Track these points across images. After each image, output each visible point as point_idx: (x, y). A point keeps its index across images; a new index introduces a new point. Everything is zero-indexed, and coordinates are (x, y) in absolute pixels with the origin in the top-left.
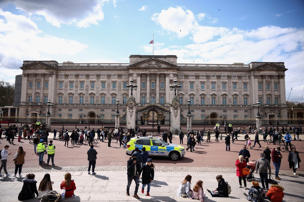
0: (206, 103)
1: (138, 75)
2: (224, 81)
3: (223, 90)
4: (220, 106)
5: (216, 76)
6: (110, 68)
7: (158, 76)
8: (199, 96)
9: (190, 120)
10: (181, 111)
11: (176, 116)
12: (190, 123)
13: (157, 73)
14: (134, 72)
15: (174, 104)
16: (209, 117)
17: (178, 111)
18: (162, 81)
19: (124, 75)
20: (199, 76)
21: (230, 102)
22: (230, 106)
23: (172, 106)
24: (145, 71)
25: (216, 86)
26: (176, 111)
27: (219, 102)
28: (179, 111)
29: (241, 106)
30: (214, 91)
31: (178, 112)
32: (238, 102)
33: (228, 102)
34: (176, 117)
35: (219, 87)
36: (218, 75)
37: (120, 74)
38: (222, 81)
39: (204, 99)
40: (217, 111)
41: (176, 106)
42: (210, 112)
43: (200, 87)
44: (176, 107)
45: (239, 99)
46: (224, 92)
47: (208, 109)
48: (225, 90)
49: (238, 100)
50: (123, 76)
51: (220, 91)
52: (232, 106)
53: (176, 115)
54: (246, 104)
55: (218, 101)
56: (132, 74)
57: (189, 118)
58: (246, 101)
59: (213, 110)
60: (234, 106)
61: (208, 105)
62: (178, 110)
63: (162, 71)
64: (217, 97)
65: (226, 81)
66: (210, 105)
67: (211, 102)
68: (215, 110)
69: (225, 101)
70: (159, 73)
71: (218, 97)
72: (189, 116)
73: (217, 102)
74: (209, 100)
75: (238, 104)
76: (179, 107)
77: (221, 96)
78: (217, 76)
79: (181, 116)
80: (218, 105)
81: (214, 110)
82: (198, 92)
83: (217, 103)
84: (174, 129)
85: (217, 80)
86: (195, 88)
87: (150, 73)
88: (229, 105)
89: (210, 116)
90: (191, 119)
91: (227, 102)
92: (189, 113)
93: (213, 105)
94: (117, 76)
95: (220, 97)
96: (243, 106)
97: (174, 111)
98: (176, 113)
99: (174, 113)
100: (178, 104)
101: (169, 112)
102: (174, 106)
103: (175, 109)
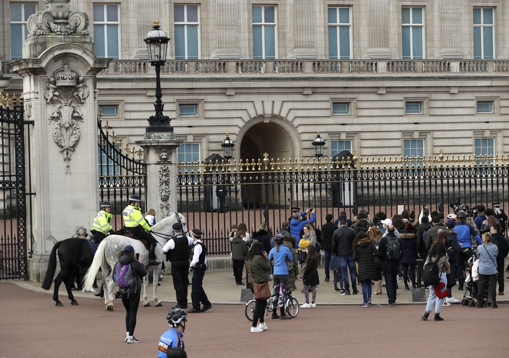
0: (213, 44)
4: (308, 71)
9: (166, 173)
10: (107, 108)
11: (68, 151)
12: (165, 199)
15: (56, 59)
16: (236, 152)
21: (380, 37)
22: (382, 66)
23: (36, 72)
26: (66, 112)
27: (304, 38)
28: (88, 110)
29: (455, 66)
31: (79, 118)
32: (436, 37)
33: (364, 43)
34: (68, 159)
39: (193, 17)
40: (287, 106)
41: (68, 74)
42: (243, 114)
44: (67, 83)
45: (442, 19)
47: (223, 91)
49: (437, 22)
52: (391, 65)
53: (68, 143)
54: (489, 50)
55: (297, 29)
57: (164, 162)
58: (488, 30)
59: (257, 99)
60: (407, 65)
61: (222, 65)
62: (81, 101)
66: (240, 64)
67: (245, 35)
68: (278, 99)
69: (345, 29)
72: (159, 148)
73: (289, 35)
74: (236, 25)
75: (437, 56)
76: (89, 83)
79: (101, 149)
80: (297, 64)
81: (268, 99)
83: (291, 44)
88: (371, 64)
89: (237, 147)
90: (173, 170)
91: (357, 38)
92: (159, 123)
93: (257, 63)
96: (463, 64)
97: (56, 115)
98: (67, 129)
99: (55, 124)
100: (84, 56)
101: (15, 123)
102: (49, 74)
103: (57, 93)
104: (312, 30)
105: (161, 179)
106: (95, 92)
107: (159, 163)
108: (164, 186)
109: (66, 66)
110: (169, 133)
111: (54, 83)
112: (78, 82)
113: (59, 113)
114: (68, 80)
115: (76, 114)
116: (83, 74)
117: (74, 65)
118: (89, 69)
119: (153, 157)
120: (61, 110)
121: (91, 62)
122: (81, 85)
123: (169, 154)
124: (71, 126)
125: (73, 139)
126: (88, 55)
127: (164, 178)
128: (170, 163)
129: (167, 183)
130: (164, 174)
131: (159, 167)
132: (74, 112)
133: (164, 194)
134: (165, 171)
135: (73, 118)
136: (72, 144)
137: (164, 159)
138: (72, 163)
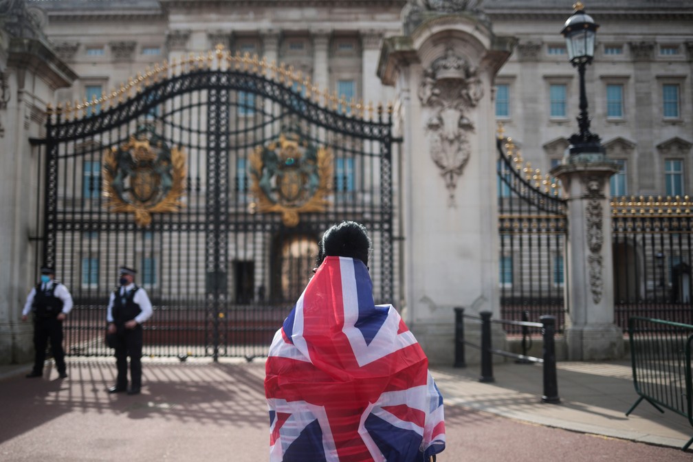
1: (214, 38)
2: (670, 73)
3: (668, 118)
5: (626, 47)
6: (72, 10)
7: (325, 47)
8: (542, 154)
9: (596, 211)
11: (452, 174)
12: (596, 249)
13: (315, 27)
14: (194, 26)
17: (473, 116)
18: (346, 76)
19: (145, 48)
20: (538, 48)
24: (256, 20)
25: (631, 99)
26: (451, 117)
27: (647, 182)
28: (482, 117)
30: (617, 123)
31: (469, 127)
34: (452, 186)
35: (642, 101)
36: (637, 39)
37: (126, 39)
38: (662, 72)
41: (452, 62)
43: (543, 107)
44: (452, 73)
46: (670, 133)
48: (673, 118)
50: (138, 49)
51: (650, 124)
53: (451, 161)
55: (640, 175)
56: (185, 37)
57: (595, 195)
62: (471, 103)
63: (345, 17)
64: (635, 155)
65: (680, 70)
70: (328, 27)
71: (642, 155)
72: (586, 176)
76: (485, 78)
77: (656, 153)
78: (633, 48)
82: (536, 131)
83: (635, 186)
84: (434, 308)
85: (632, 66)
86: (518, 110)
87: (277, 27)
90: (606, 206)
94: (106, 54)
95: (651, 155)
97: (435, 121)
98: (451, 142)
99: (435, 135)
100: (477, 34)
101: (381, 139)
102: (426, 64)
103: (437, 91)
104: (652, 176)
105: (589, 220)
106: (492, 91)
107: (586, 197)
108: (594, 230)
109: (450, 52)
110: (601, 155)
111: (433, 76)
112: (468, 75)
113: (440, 119)
114: (452, 70)
115: (465, 121)
116: (474, 64)
117: (462, 50)
118: (484, 54)
119: (578, 188)
120: (444, 115)
121: (486, 42)
122: (472, 79)
123: (602, 185)
124: (458, 138)
125: (461, 156)
126: (481, 32)
127: (595, 219)
128: (603, 197)
129: (599, 226)
130: (595, 212)
131: (585, 202)
132: (462, 117)
133: (594, 241)
134: (595, 208)
135: (461, 126)
136: (458, 164)
137: (595, 191)
138: (458, 192)
